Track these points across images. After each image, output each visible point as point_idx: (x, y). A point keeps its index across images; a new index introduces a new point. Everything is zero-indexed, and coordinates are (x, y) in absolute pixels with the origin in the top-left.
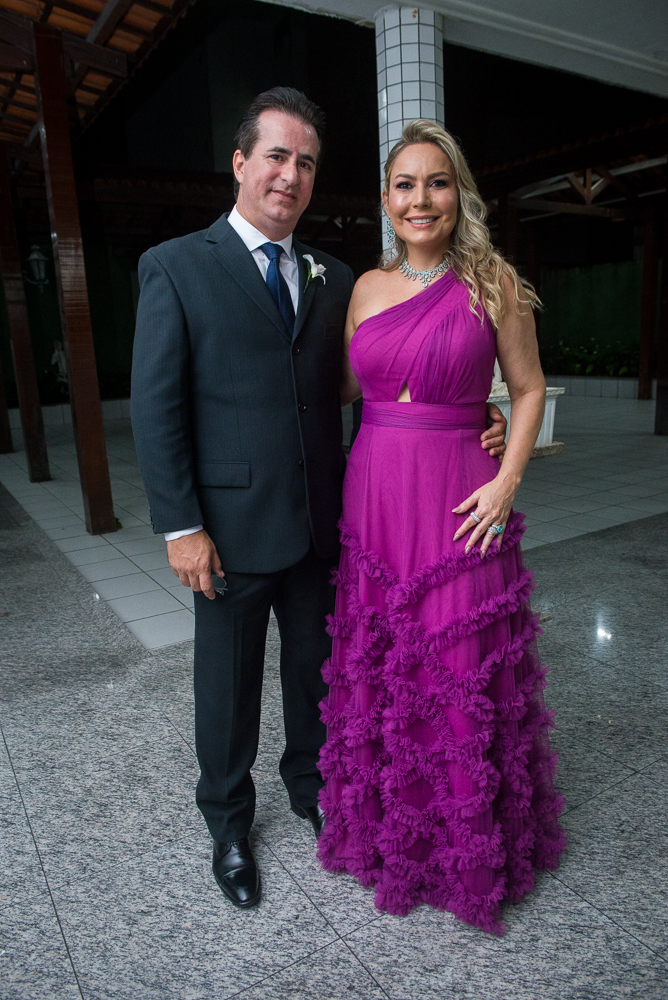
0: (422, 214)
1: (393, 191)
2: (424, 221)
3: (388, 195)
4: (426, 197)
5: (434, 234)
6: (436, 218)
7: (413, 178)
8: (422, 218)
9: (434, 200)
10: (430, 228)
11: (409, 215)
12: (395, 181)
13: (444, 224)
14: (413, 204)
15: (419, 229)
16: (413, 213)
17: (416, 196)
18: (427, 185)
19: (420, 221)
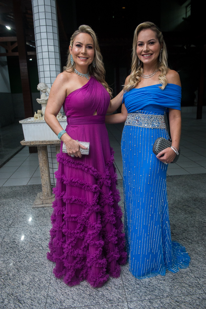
0: (84, 56)
1: (74, 46)
2: (84, 58)
3: (72, 47)
4: (86, 51)
5: (86, 63)
6: (87, 58)
7: (82, 44)
8: (84, 57)
9: (88, 52)
10: (85, 61)
12: (75, 43)
13: (90, 61)
14: (81, 52)
15: (82, 61)
16: (81, 55)
17: (83, 50)
18: (86, 47)
19: (83, 58)
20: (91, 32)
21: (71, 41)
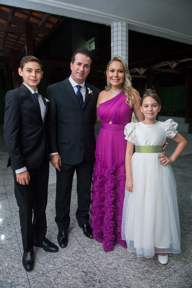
0: (116, 78)
1: (109, 71)
2: (116, 80)
3: (108, 72)
4: (117, 75)
5: (118, 83)
6: (119, 80)
7: (115, 70)
8: (116, 79)
9: (119, 75)
10: (117, 82)
11: (112, 78)
12: (110, 69)
13: (121, 81)
14: (114, 76)
15: (115, 82)
16: (114, 78)
17: (115, 74)
18: (118, 72)
19: (115, 80)
20: (121, 60)
21: (108, 68)
